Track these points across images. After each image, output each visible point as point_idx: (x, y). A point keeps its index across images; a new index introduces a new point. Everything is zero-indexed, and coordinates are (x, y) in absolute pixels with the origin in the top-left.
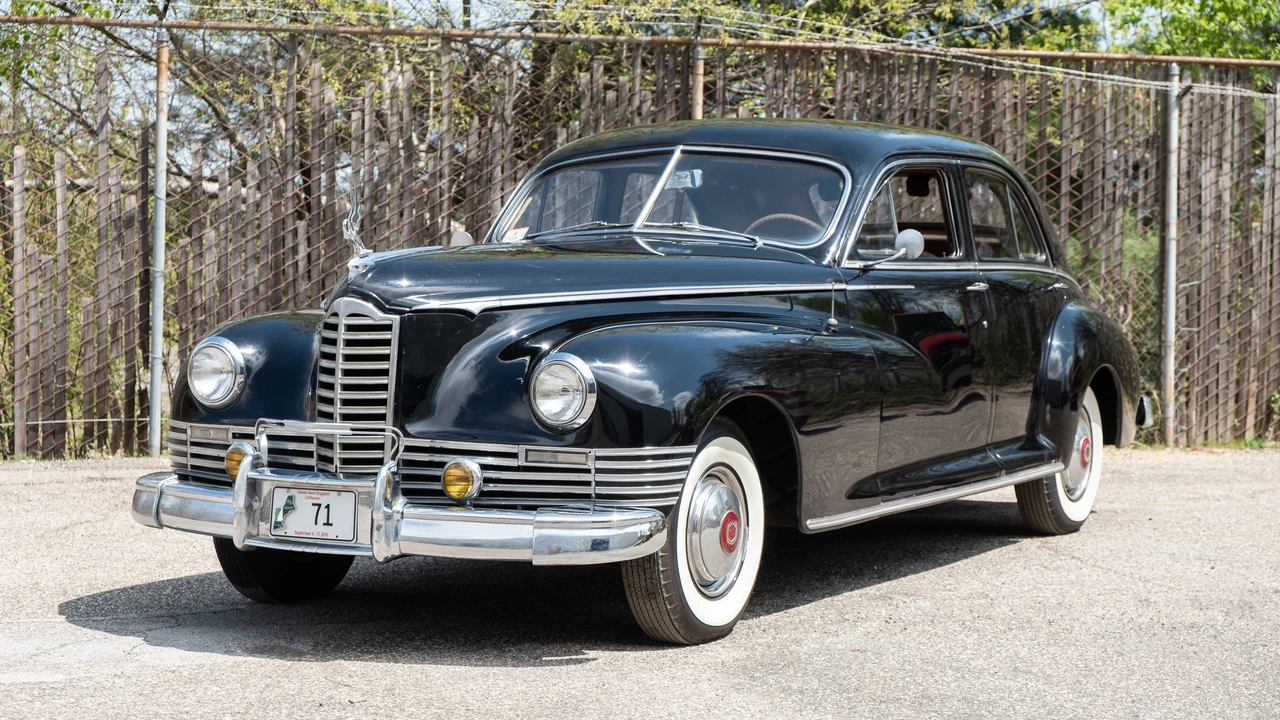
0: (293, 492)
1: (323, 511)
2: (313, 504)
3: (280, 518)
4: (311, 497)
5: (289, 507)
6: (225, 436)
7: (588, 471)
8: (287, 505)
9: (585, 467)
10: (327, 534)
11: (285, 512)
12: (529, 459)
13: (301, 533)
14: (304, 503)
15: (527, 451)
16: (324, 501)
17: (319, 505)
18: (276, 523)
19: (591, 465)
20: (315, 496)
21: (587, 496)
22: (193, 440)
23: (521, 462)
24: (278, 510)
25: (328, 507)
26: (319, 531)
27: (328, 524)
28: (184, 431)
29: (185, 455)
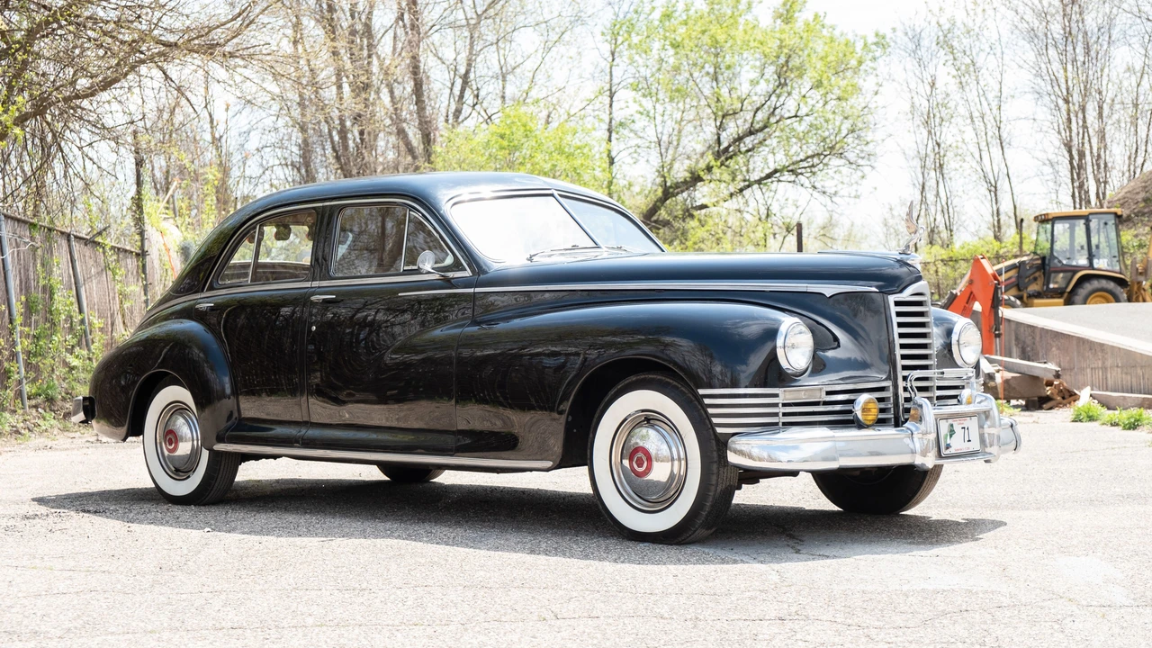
0: (950, 421)
1: (966, 432)
3: (948, 443)
5: (952, 433)
6: (818, 395)
8: (950, 432)
10: (969, 448)
11: (951, 436)
13: (958, 450)
16: (966, 425)
17: (964, 428)
20: (962, 422)
22: (785, 402)
24: (946, 438)
25: (968, 429)
26: (966, 447)
27: (969, 441)
28: (776, 396)
29: (776, 415)
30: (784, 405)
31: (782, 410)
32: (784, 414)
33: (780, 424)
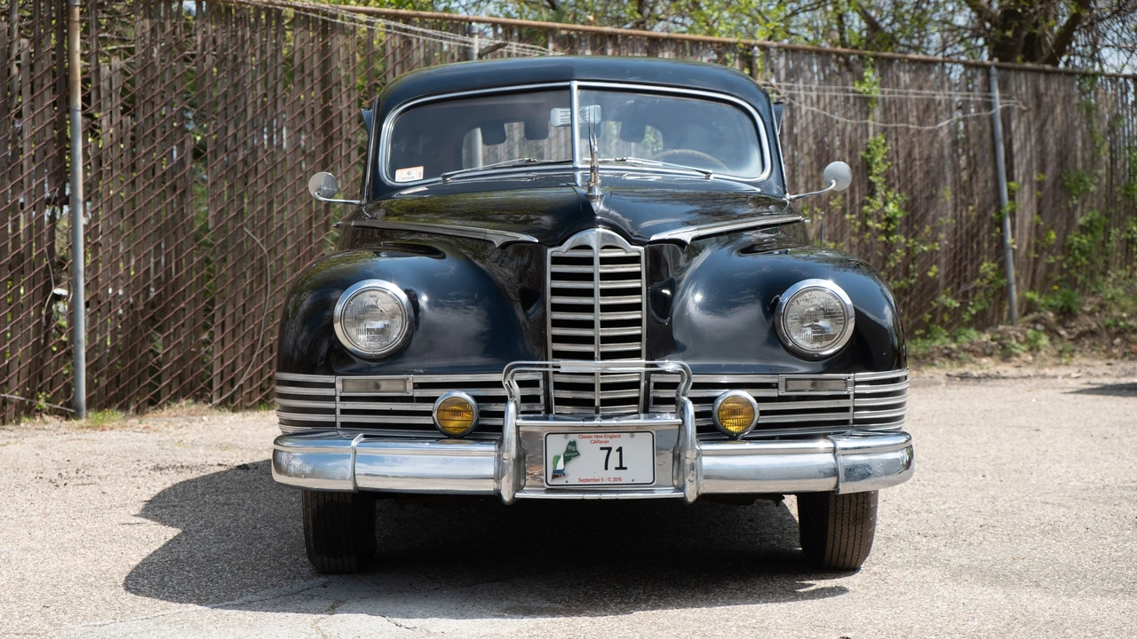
0: (572, 437)
1: (614, 456)
2: (602, 449)
3: (560, 466)
4: (598, 441)
5: (571, 453)
6: (401, 387)
7: (847, 397)
8: (568, 451)
9: (846, 393)
10: (620, 479)
11: (567, 460)
12: (789, 388)
13: (587, 480)
14: (589, 449)
15: (787, 380)
16: (614, 444)
17: (610, 449)
18: (555, 471)
19: (850, 391)
20: (603, 439)
21: (846, 422)
22: (344, 394)
23: (782, 393)
24: (557, 459)
25: (620, 450)
26: (611, 475)
27: (621, 468)
28: (332, 386)
29: (332, 411)
30: (343, 399)
31: (340, 406)
32: (344, 412)
33: (338, 424)
